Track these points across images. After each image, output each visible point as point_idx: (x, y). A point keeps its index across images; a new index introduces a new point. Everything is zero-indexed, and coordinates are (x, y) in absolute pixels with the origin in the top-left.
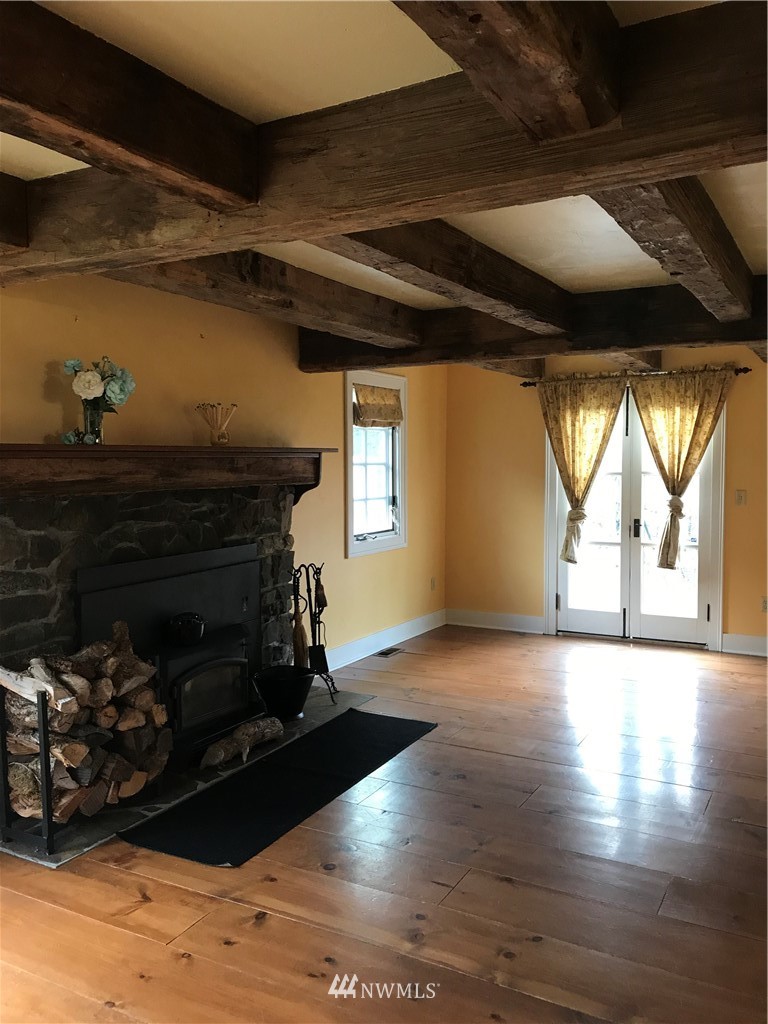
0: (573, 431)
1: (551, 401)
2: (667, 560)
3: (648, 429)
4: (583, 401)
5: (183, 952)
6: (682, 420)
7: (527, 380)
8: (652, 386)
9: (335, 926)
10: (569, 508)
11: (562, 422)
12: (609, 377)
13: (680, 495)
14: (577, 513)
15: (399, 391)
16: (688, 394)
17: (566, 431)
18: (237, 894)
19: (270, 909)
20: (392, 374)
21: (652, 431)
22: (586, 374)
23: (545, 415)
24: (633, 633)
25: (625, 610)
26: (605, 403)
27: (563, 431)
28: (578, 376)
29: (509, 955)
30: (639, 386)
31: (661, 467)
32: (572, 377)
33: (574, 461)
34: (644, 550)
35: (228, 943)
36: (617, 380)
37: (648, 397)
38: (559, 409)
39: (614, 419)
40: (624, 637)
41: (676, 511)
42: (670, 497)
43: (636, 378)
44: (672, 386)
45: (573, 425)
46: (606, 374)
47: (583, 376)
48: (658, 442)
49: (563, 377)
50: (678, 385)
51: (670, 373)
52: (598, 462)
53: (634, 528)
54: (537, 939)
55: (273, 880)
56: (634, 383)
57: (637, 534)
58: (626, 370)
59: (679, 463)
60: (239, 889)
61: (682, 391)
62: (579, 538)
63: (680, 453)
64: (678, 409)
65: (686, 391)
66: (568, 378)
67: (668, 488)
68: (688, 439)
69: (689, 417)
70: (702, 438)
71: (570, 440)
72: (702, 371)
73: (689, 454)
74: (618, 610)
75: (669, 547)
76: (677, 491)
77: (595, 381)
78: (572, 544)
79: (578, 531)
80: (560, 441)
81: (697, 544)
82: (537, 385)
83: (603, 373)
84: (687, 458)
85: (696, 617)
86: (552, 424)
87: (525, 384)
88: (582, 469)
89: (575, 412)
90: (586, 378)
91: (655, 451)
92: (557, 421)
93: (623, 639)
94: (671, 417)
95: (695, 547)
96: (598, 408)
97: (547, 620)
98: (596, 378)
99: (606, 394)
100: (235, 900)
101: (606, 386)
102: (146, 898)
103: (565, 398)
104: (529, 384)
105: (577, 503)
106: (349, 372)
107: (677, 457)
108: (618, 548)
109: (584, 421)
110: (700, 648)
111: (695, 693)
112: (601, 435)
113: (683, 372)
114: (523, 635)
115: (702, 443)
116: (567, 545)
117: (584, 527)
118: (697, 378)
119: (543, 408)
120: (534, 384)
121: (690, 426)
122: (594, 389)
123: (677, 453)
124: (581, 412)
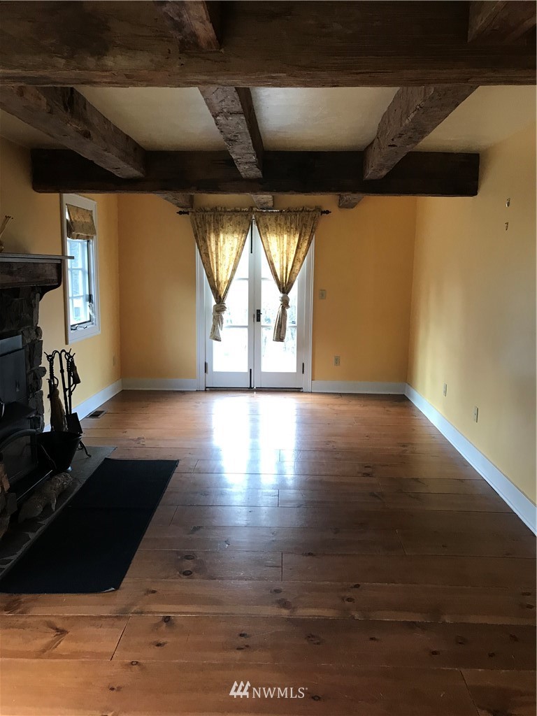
0: (217, 249)
1: (200, 226)
2: (280, 337)
3: (267, 249)
4: (222, 227)
5: (130, 661)
6: (289, 243)
7: (182, 210)
8: (269, 220)
9: (226, 612)
10: (214, 303)
11: (208, 241)
12: (241, 211)
13: (287, 293)
14: (221, 306)
15: (92, 211)
16: (293, 226)
17: (211, 250)
18: (135, 609)
19: (170, 613)
20: (89, 198)
21: (269, 250)
22: (225, 208)
23: (196, 236)
24: (255, 386)
25: (251, 370)
26: (238, 230)
27: (209, 248)
28: (220, 209)
29: (349, 600)
30: (261, 219)
31: (275, 275)
32: (215, 209)
33: (217, 270)
34: (263, 330)
35: (159, 645)
36: (246, 213)
37: (267, 227)
38: (206, 231)
39: (245, 241)
40: (251, 388)
41: (285, 303)
42: (281, 295)
43: (259, 214)
44: (282, 219)
45: (217, 244)
46: (239, 209)
47: (223, 209)
48: (273, 258)
49: (208, 209)
50: (286, 220)
51: (281, 211)
52: (234, 270)
53: (257, 315)
54: (357, 586)
55: (154, 592)
56: (257, 216)
57: (259, 320)
58: (252, 208)
59: (287, 272)
60: (133, 604)
61: (288, 224)
62: (222, 323)
63: (287, 266)
64: (285, 236)
65: (291, 224)
66: (212, 210)
67: (280, 289)
68: (292, 256)
69: (292, 241)
70: (301, 256)
71: (215, 256)
72: (301, 211)
73: (293, 266)
74: (246, 370)
75: (281, 327)
76: (286, 291)
77: (231, 214)
78: (217, 328)
79: (222, 319)
80: (207, 255)
81: (296, 325)
82: (190, 214)
83: (237, 209)
84: (292, 269)
85: (295, 371)
86: (201, 243)
87: (180, 213)
88: (223, 275)
89: (217, 236)
90: (225, 211)
91: (271, 264)
92: (205, 241)
93: (250, 389)
94: (281, 241)
95: (295, 327)
96: (233, 233)
97: (200, 381)
98: (232, 211)
99: (239, 223)
100: (137, 613)
101: (238, 218)
102: (61, 632)
103: (210, 225)
104: (184, 213)
105: (220, 300)
106: (64, 194)
107: (285, 268)
108: (246, 330)
109: (224, 242)
110: (298, 390)
111: (295, 419)
112: (235, 252)
113: (289, 211)
114: (183, 392)
115: (301, 259)
116: (215, 329)
117: (225, 315)
118: (298, 216)
119: (195, 231)
120: (187, 213)
121: (294, 248)
122: (230, 219)
123: (285, 266)
124: (221, 236)
